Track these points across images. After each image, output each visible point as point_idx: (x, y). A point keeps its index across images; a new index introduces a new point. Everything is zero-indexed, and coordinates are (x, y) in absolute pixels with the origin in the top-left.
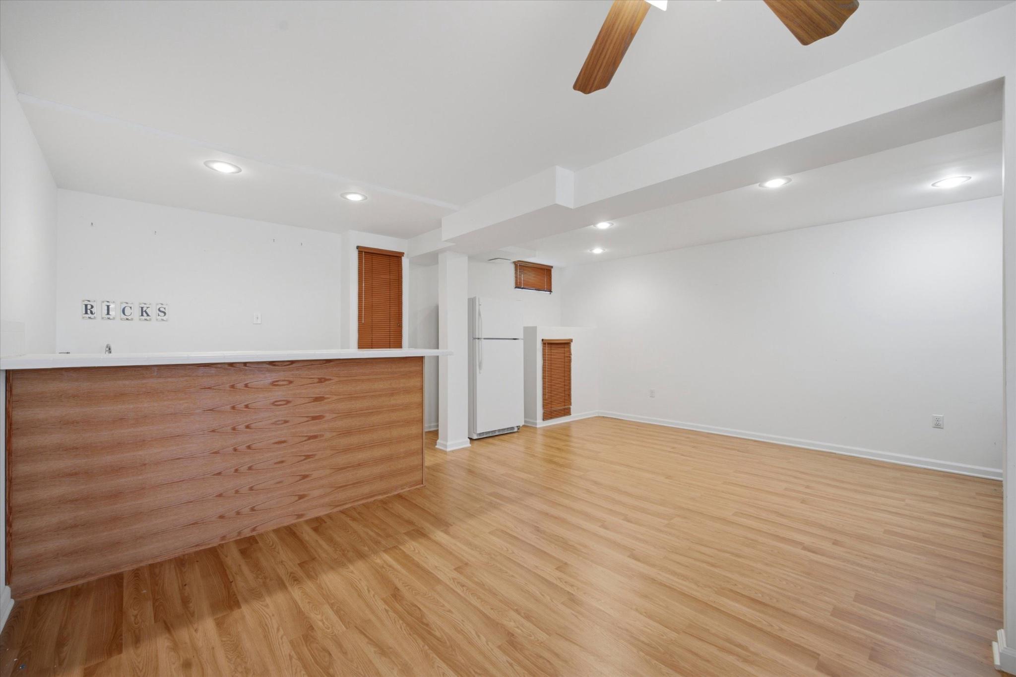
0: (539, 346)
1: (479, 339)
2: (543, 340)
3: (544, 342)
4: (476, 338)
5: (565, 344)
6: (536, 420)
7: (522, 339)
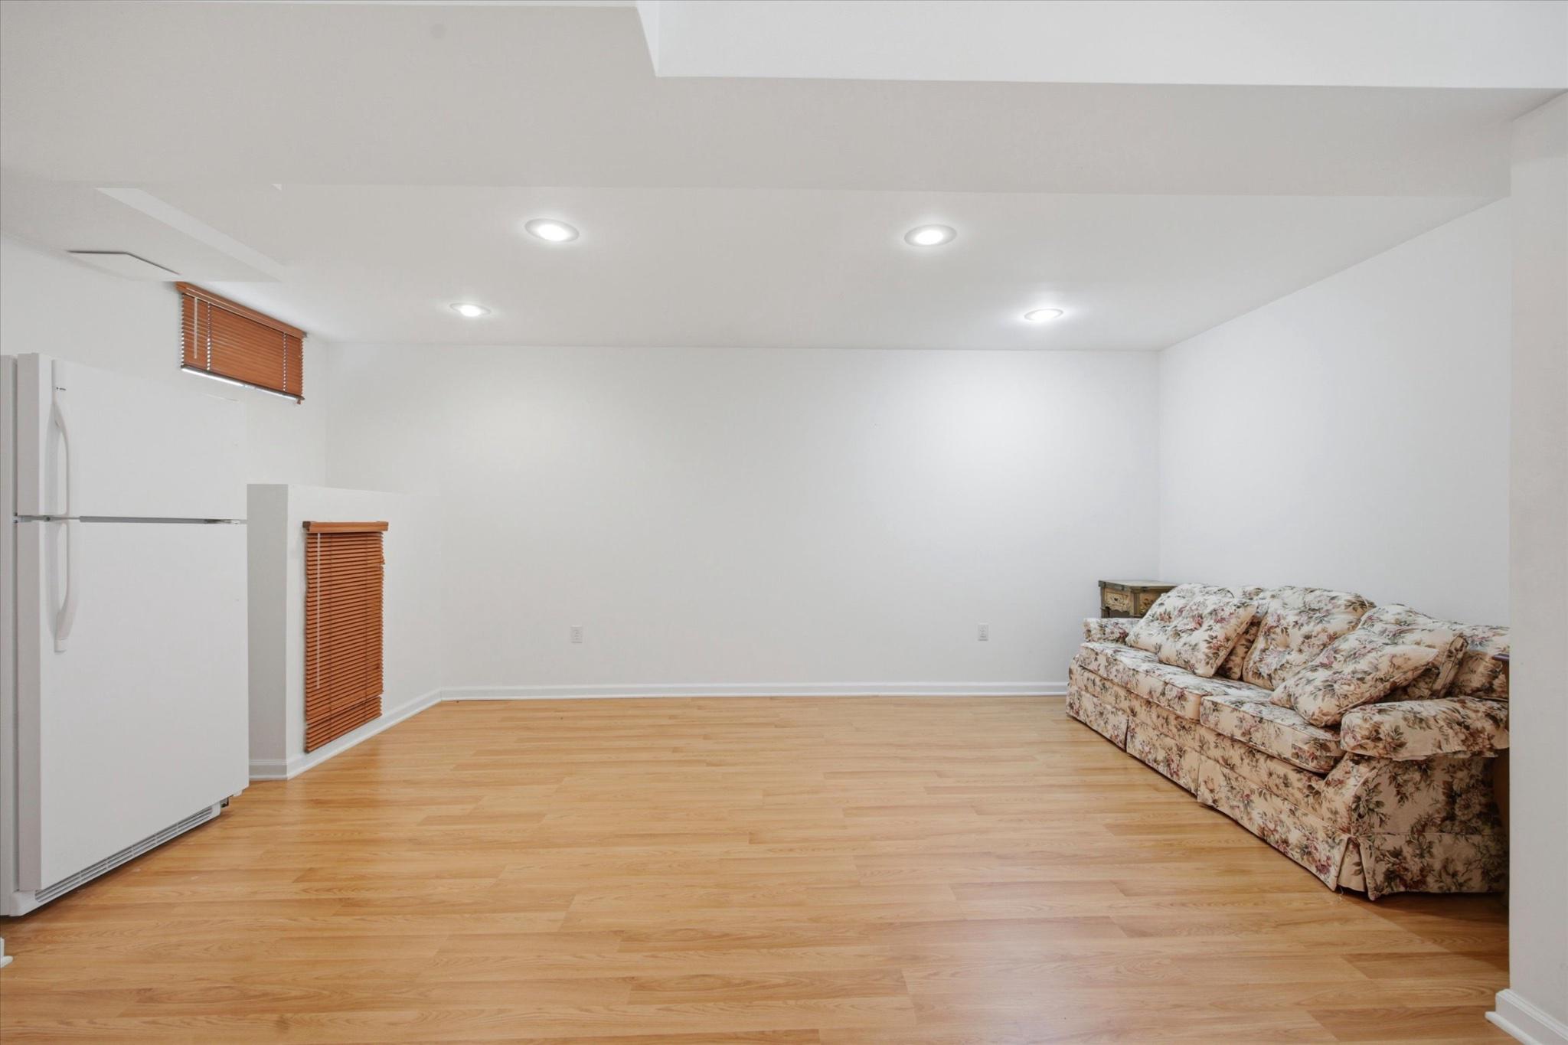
0: (295, 541)
1: (48, 519)
2: (306, 525)
3: (312, 530)
4: (29, 518)
5: (368, 537)
6: (282, 755)
7: (242, 522)
